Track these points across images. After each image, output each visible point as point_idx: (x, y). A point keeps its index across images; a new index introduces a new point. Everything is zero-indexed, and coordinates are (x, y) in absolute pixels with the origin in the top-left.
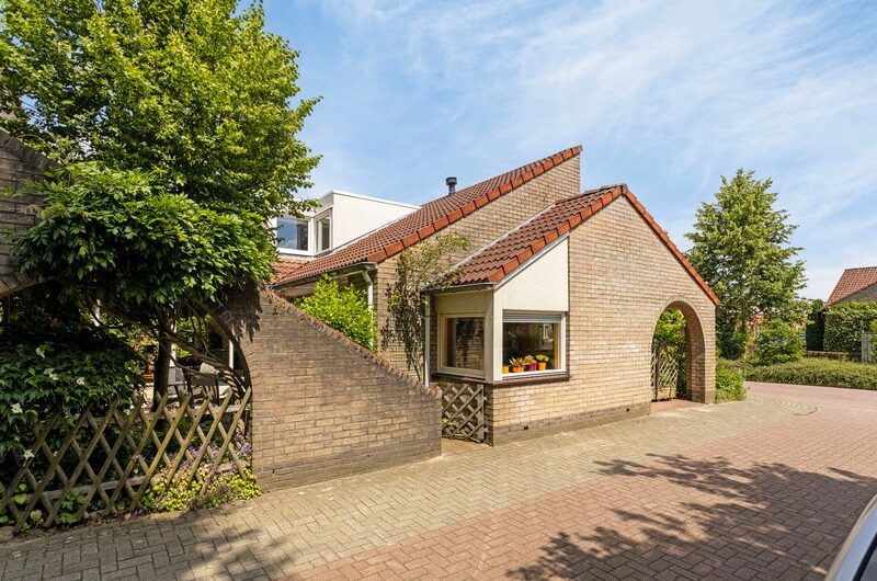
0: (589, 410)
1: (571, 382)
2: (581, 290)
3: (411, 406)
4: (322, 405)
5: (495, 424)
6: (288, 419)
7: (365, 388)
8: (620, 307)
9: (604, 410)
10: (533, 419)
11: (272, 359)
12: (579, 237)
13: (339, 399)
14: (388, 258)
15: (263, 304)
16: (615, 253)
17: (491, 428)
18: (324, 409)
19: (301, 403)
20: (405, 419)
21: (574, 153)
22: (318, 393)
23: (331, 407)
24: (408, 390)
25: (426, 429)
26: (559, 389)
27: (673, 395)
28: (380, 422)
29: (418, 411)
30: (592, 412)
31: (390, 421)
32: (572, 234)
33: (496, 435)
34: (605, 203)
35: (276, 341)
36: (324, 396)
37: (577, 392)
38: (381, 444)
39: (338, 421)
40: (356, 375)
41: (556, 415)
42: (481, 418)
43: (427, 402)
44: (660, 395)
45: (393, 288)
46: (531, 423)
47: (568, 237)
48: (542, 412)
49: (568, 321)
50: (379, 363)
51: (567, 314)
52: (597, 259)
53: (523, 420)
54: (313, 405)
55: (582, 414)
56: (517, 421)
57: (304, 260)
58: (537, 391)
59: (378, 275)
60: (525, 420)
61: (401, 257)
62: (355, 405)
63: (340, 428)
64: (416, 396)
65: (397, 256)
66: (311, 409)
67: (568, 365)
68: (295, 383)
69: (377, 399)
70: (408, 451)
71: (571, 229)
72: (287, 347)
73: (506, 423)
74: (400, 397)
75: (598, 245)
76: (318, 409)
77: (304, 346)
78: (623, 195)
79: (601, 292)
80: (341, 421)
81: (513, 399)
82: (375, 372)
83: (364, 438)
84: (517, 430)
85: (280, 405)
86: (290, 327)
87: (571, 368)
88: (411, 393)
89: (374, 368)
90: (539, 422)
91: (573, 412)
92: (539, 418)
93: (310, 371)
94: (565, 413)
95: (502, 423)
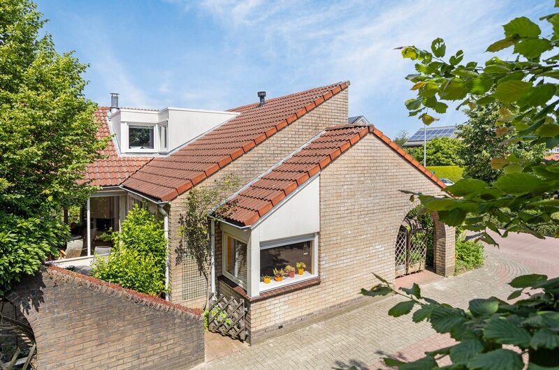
0: (338, 302)
1: (321, 285)
2: (331, 213)
3: (177, 330)
4: (97, 346)
5: (252, 330)
6: (67, 361)
7: (136, 325)
8: (367, 219)
9: (352, 300)
10: (286, 319)
11: (53, 320)
12: (330, 173)
13: (113, 338)
14: (179, 195)
15: (45, 281)
16: (362, 179)
17: (250, 332)
18: (100, 347)
19: (80, 347)
20: (172, 341)
21: (343, 87)
22: (94, 337)
23: (106, 345)
24: (174, 319)
25: (191, 345)
26: (311, 292)
27: (423, 267)
28: (150, 348)
29: (183, 333)
30: (342, 303)
31: (158, 345)
32: (323, 173)
33: (254, 337)
34: (352, 143)
35: (57, 306)
36: (100, 338)
37: (327, 291)
38: (151, 364)
39: (112, 354)
40: (128, 317)
41: (308, 312)
42: (242, 324)
43: (191, 325)
44: (410, 270)
45: (185, 217)
46: (285, 322)
47: (320, 175)
48: (294, 312)
49: (319, 238)
50: (149, 304)
51: (318, 233)
52: (345, 187)
53: (277, 322)
54: (90, 347)
55: (331, 307)
56: (272, 323)
57: (150, 157)
58: (290, 298)
59: (171, 209)
60: (279, 321)
61: (191, 193)
62: (128, 340)
63: (115, 359)
64: (181, 323)
65: (188, 193)
66: (89, 350)
67: (319, 272)
68: (74, 333)
69: (147, 331)
70: (174, 364)
71: (321, 169)
72: (67, 308)
73: (263, 327)
74: (168, 326)
75: (347, 176)
76: (94, 348)
77: (81, 305)
78: (369, 132)
79: (349, 211)
80: (115, 354)
81: (268, 308)
82: (144, 312)
83: (136, 362)
84: (273, 330)
85: (61, 352)
86: (69, 293)
87: (322, 274)
88: (177, 321)
89: (144, 309)
90: (292, 320)
91: (323, 307)
92: (292, 317)
93: (86, 323)
94: (316, 309)
95: (258, 328)
